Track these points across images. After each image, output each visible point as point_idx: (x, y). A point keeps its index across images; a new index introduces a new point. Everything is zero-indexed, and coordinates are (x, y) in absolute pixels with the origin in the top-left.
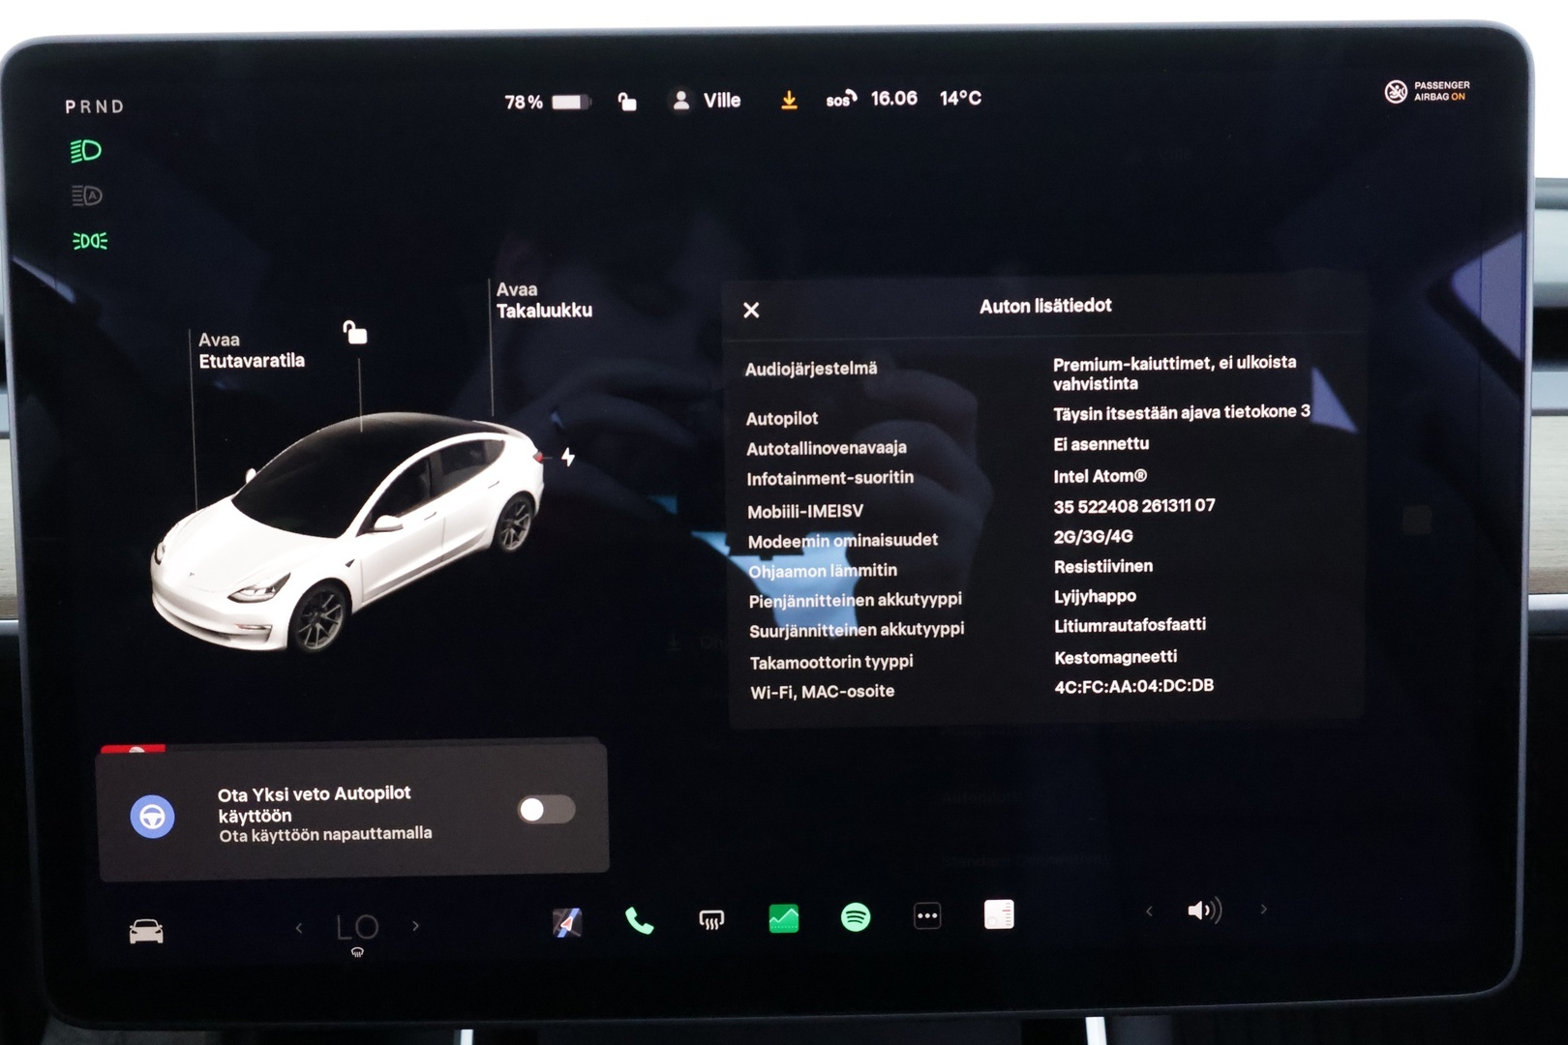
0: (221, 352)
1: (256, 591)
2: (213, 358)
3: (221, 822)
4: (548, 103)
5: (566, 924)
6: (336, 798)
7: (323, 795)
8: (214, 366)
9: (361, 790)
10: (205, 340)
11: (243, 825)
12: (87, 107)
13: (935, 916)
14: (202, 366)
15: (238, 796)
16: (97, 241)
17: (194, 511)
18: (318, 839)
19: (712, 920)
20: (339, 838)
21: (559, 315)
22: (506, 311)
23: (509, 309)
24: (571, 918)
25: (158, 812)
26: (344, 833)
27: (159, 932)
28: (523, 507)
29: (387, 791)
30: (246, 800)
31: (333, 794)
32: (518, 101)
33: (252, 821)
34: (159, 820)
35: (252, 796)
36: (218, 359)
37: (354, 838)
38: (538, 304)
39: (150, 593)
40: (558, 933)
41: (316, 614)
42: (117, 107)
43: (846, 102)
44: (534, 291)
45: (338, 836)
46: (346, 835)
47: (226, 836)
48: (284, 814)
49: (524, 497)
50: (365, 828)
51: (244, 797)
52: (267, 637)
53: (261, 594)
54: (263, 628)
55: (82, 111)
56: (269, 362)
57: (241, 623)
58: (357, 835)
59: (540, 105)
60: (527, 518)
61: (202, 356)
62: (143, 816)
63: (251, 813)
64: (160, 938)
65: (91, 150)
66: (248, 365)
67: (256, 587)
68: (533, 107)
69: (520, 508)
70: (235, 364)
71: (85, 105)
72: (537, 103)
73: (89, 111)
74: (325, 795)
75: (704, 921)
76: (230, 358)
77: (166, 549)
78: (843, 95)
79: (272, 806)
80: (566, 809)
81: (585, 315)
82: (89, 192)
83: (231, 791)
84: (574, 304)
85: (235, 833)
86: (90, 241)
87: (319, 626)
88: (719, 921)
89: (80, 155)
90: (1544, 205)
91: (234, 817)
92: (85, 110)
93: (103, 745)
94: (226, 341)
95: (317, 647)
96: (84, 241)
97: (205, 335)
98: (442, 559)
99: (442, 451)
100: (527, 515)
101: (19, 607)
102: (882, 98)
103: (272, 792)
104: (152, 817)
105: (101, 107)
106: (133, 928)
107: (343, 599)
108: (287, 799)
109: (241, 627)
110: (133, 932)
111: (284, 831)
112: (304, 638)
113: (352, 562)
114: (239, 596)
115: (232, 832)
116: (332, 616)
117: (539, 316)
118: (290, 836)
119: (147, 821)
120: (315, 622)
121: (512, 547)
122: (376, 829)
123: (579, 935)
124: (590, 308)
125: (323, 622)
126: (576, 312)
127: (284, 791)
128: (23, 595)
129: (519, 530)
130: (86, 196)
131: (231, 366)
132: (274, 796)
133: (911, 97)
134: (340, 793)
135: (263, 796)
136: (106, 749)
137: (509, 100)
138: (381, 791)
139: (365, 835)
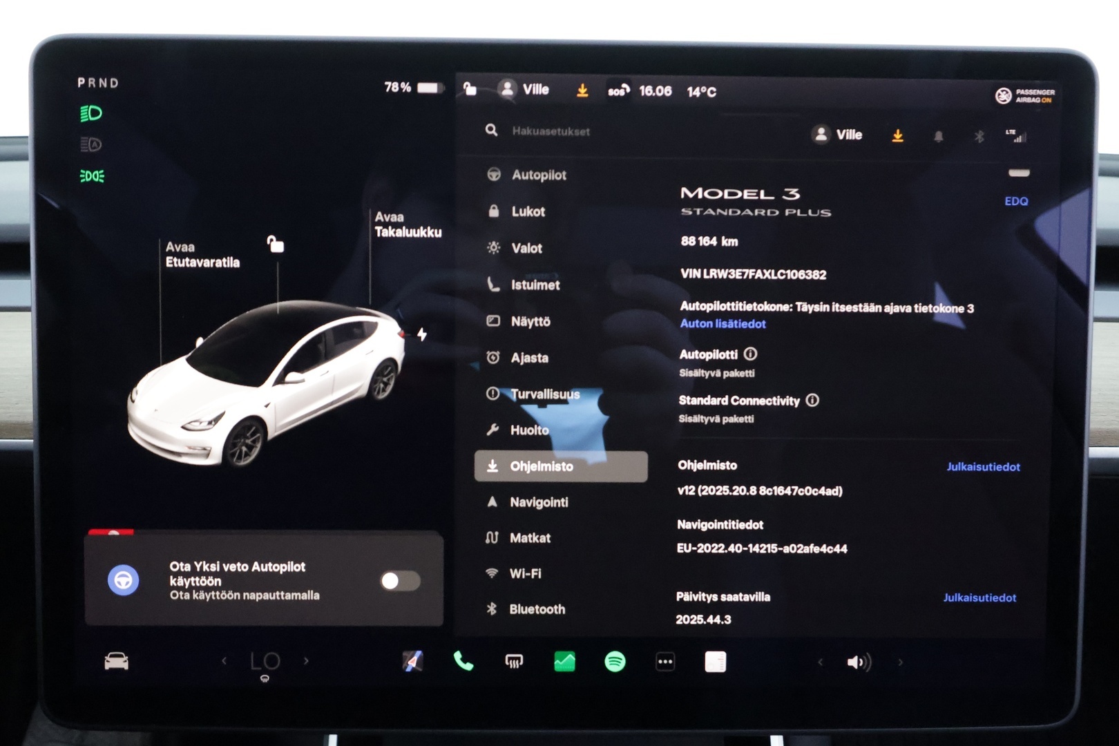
0: (181, 255)
1: (201, 423)
2: (175, 260)
3: (171, 585)
4: (414, 88)
5: (412, 662)
6: (253, 570)
7: (244, 568)
8: (176, 265)
9: (270, 564)
10: (170, 247)
11: (187, 587)
12: (93, 83)
13: (670, 662)
14: (168, 265)
15: (184, 567)
16: (97, 176)
17: (159, 366)
18: (239, 598)
19: (514, 661)
20: (254, 598)
21: (418, 235)
22: (381, 232)
23: (383, 230)
24: (415, 658)
25: (127, 576)
26: (257, 594)
27: (126, 661)
28: (390, 368)
29: (289, 565)
30: (189, 570)
31: (251, 567)
32: (393, 86)
33: (193, 584)
34: (127, 583)
35: (193, 567)
36: (179, 260)
37: (264, 598)
38: (404, 228)
39: (127, 422)
40: (406, 667)
41: (242, 440)
42: (114, 83)
43: (622, 93)
44: (401, 218)
45: (253, 596)
46: (259, 596)
47: (175, 595)
48: (216, 580)
49: (391, 361)
50: (272, 591)
51: (188, 568)
52: (207, 456)
53: (204, 425)
54: (205, 449)
55: (90, 86)
56: (214, 263)
57: (189, 445)
58: (267, 596)
59: (409, 89)
60: (392, 376)
61: (168, 258)
62: (116, 579)
63: (193, 579)
64: (126, 666)
65: (95, 113)
66: (200, 265)
67: (201, 421)
68: (404, 91)
69: (387, 369)
70: (191, 264)
71: (92, 81)
72: (407, 87)
73: (94, 86)
74: (245, 568)
75: (509, 662)
76: (187, 260)
77: (138, 393)
78: (620, 88)
79: (207, 574)
80: (414, 581)
81: (437, 236)
82: (92, 142)
83: (179, 563)
84: (429, 228)
85: (181, 593)
86: (92, 176)
87: (244, 449)
88: (519, 662)
89: (87, 116)
90: (1104, 173)
91: (181, 581)
92: (92, 85)
93: (90, 529)
94: (185, 248)
95: (243, 463)
96: (88, 176)
97: (170, 243)
98: (332, 404)
99: (335, 329)
100: (392, 374)
101: (34, 431)
102: (647, 91)
103: (208, 565)
104: (123, 580)
105: (103, 83)
106: (107, 658)
107: (262, 430)
108: (218, 570)
109: (190, 448)
110: (108, 661)
111: (215, 592)
112: (234, 456)
113: (268, 404)
114: (189, 426)
115: (179, 592)
116: (254, 442)
117: (404, 236)
118: (220, 596)
119: (119, 583)
120: (242, 446)
121: (382, 396)
122: (280, 592)
123: (420, 670)
124: (440, 231)
125: (247, 446)
126: (430, 233)
127: (216, 564)
128: (37, 422)
129: (386, 384)
130: (92, 145)
131: (188, 265)
132: (209, 567)
133: (667, 91)
134: (256, 566)
135: (202, 567)
136: (92, 532)
137: (387, 86)
138: (285, 565)
139: (272, 596)
